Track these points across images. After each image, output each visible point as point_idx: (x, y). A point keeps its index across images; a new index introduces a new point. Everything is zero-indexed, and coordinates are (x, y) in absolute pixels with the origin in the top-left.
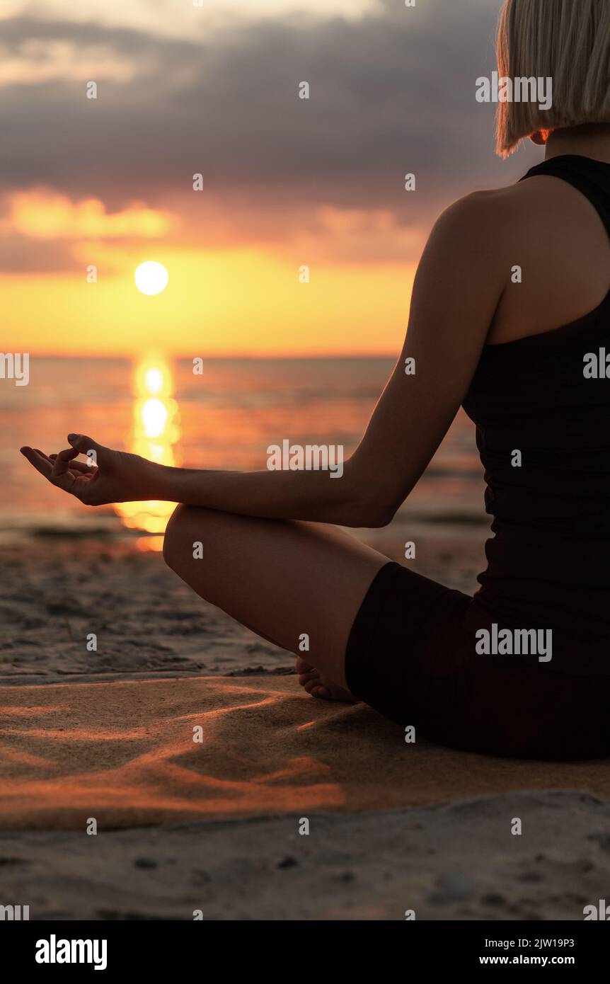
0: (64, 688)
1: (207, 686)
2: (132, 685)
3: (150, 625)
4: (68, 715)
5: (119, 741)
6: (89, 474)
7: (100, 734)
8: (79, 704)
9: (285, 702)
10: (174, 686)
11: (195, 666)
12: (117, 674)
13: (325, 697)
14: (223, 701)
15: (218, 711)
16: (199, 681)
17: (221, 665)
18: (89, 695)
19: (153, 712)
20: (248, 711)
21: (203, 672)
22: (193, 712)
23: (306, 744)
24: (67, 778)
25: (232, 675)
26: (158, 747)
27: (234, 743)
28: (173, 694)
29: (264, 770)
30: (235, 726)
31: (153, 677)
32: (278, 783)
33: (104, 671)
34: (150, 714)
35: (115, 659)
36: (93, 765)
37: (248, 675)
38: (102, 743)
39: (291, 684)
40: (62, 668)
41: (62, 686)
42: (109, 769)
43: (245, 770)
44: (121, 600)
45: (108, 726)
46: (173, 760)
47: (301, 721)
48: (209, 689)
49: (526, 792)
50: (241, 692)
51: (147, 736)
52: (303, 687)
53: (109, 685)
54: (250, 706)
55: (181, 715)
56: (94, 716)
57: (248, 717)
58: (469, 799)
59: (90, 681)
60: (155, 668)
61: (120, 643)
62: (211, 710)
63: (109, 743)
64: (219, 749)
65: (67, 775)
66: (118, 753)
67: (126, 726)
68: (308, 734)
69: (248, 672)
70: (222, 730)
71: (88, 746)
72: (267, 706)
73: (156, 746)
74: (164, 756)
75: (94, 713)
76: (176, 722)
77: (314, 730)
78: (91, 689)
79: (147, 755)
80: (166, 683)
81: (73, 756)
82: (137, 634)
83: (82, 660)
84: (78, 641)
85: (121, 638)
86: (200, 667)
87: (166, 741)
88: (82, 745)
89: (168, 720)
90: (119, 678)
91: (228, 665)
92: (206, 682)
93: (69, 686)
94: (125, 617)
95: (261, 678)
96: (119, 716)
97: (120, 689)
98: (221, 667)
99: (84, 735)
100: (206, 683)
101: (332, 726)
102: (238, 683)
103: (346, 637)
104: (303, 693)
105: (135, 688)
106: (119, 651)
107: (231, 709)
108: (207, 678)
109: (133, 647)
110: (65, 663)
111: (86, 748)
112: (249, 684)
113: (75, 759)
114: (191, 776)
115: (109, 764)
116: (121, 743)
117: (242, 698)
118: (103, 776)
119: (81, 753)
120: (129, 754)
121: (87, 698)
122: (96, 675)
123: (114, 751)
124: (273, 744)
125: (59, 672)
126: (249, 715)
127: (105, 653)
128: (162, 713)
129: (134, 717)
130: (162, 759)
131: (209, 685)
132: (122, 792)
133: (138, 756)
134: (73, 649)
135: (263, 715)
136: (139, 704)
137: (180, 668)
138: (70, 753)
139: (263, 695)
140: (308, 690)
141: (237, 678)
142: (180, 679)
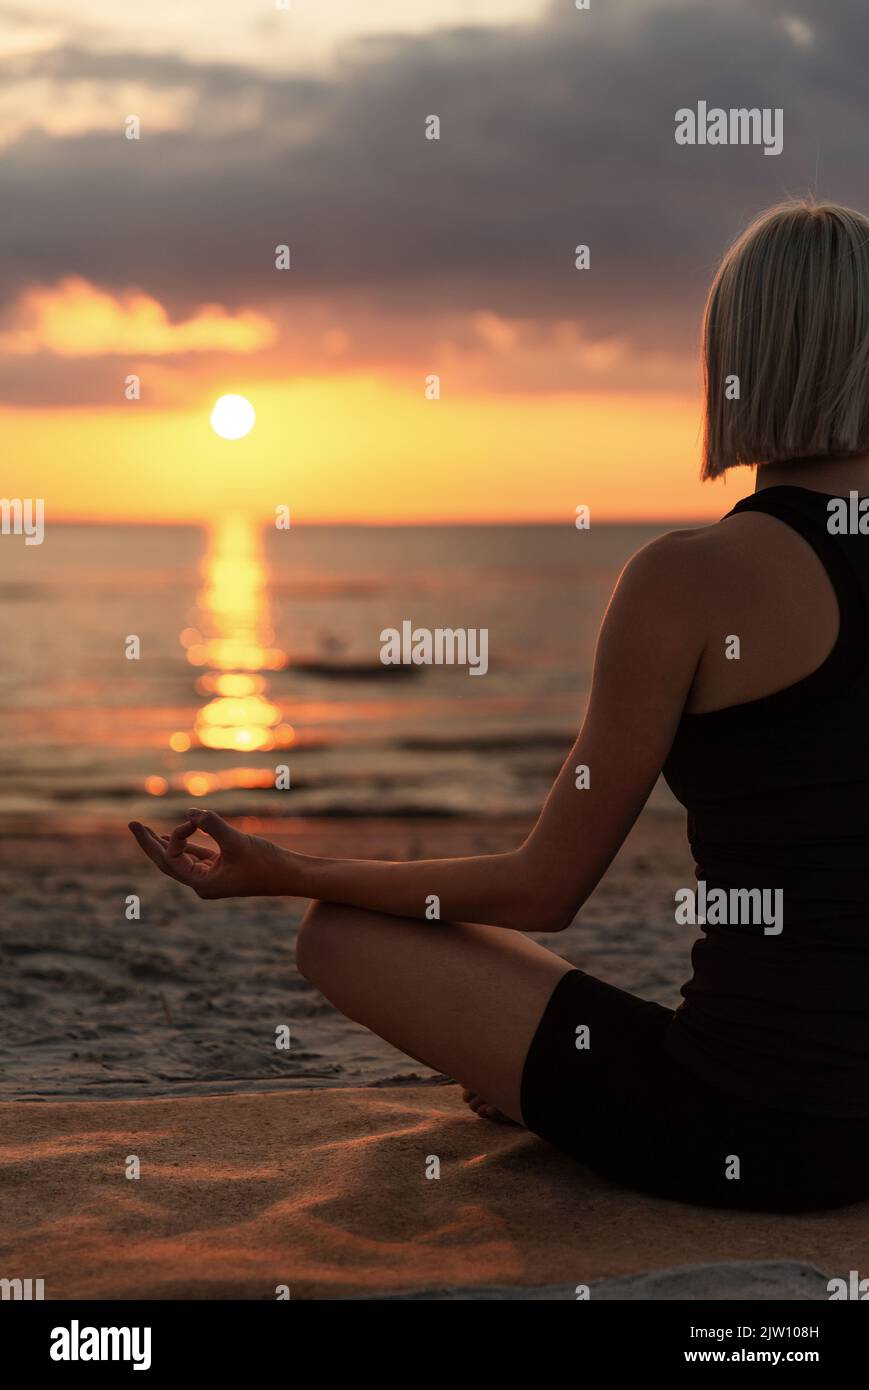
0: (173, 1103)
1: (349, 1102)
2: (256, 1099)
3: (268, 1001)
4: (182, 1144)
5: (248, 1181)
6: (208, 861)
7: (223, 1170)
8: (195, 1127)
9: (446, 1127)
10: (308, 1102)
11: (331, 1069)
12: (236, 1082)
13: (496, 1120)
14: (370, 1124)
15: (364, 1139)
16: (339, 1095)
17: (362, 1066)
18: (204, 1114)
19: (285, 1138)
20: (403, 1141)
21: (342, 1077)
22: (335, 1139)
23: (475, 1187)
24: (191, 1234)
25: (378, 1084)
26: (296, 1190)
27: (388, 1187)
28: (308, 1113)
29: (426, 1225)
30: (387, 1162)
31: (281, 1087)
32: (443, 1242)
33: (217, 1077)
34: (282, 1142)
35: (229, 1055)
36: (221, 1215)
37: (399, 1085)
38: (228, 1184)
39: (451, 1098)
40: (166, 1070)
41: (170, 1100)
42: (240, 1221)
43: (403, 1224)
44: (222, 957)
45: (231, 1158)
46: (316, 1211)
47: (468, 1153)
48: (352, 1107)
49: (737, 1264)
50: (393, 1111)
51: (282, 1173)
52: (468, 1104)
53: (228, 1099)
54: (405, 1132)
55: (320, 1143)
56: (213, 1144)
57: (403, 1150)
58: (669, 1272)
59: (201, 1093)
60: (283, 1073)
61: (233, 1031)
62: (356, 1137)
63: (236, 1184)
64: (370, 1195)
65: (191, 1229)
66: (248, 1199)
67: (255, 1158)
68: (477, 1174)
69: (399, 1081)
70: (372, 1169)
71: (211, 1189)
72: (425, 1134)
73: (293, 1188)
74: (307, 1205)
75: (214, 1141)
76: (315, 1154)
77: (483, 1168)
78: (207, 1106)
79: (283, 1202)
80: (298, 1096)
81: (195, 1202)
82: (252, 1016)
83: (187, 1056)
84: (180, 1027)
85: (234, 1023)
86: (337, 1070)
87: (305, 1183)
88: (204, 1187)
89: (305, 1150)
90: (238, 1087)
91: (373, 1066)
92: (347, 1096)
93: (180, 1100)
94: (232, 987)
95: (415, 1089)
96: (245, 1144)
97: (241, 1106)
98: (363, 1070)
99: (206, 1173)
100: (348, 1098)
101: (505, 1162)
102: (387, 1097)
103: (520, 1062)
104: (466, 1113)
105: (261, 1104)
106: (232, 1043)
107: (381, 1136)
108: (347, 1090)
109: (248, 1036)
110: (169, 1063)
111: (208, 1192)
112: (400, 1098)
113: (198, 1207)
114: (338, 1235)
115: (239, 1213)
116: (251, 1185)
117: (393, 1120)
118: (233, 1231)
119: (204, 1198)
120: (261, 1200)
121: (203, 1118)
122: (211, 1084)
123: (244, 1195)
124: (434, 1187)
125: (162, 1077)
126: (405, 1147)
127: (216, 1047)
128: (296, 1140)
129: (262, 1147)
130: (303, 1210)
131: (352, 1102)
132: (260, 1257)
133: (273, 1203)
134: (174, 1039)
135: (421, 1147)
136: (267, 1127)
137: (313, 1074)
138: (191, 1198)
139: (419, 1115)
140: (474, 1109)
141: (385, 1089)
142: (316, 1091)
